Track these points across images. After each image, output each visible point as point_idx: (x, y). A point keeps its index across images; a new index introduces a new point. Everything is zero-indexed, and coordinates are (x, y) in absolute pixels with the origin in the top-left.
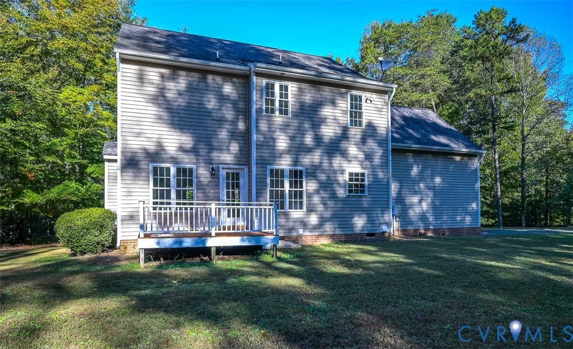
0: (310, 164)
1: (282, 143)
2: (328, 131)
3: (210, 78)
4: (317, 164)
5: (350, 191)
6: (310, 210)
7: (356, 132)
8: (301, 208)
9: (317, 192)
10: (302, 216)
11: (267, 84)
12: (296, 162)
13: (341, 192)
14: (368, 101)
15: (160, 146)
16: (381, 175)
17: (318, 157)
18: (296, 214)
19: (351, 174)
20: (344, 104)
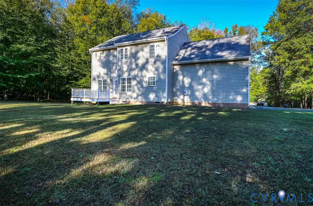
0: (134, 75)
1: (125, 68)
2: (141, 62)
3: (111, 51)
4: (136, 75)
5: (149, 84)
6: (134, 92)
7: (152, 60)
8: (131, 91)
9: (136, 85)
10: (131, 94)
11: (121, 49)
12: (129, 75)
13: (145, 85)
14: (158, 46)
15: (100, 74)
16: (162, 77)
17: (137, 72)
18: (129, 93)
19: (149, 78)
20: (147, 49)
